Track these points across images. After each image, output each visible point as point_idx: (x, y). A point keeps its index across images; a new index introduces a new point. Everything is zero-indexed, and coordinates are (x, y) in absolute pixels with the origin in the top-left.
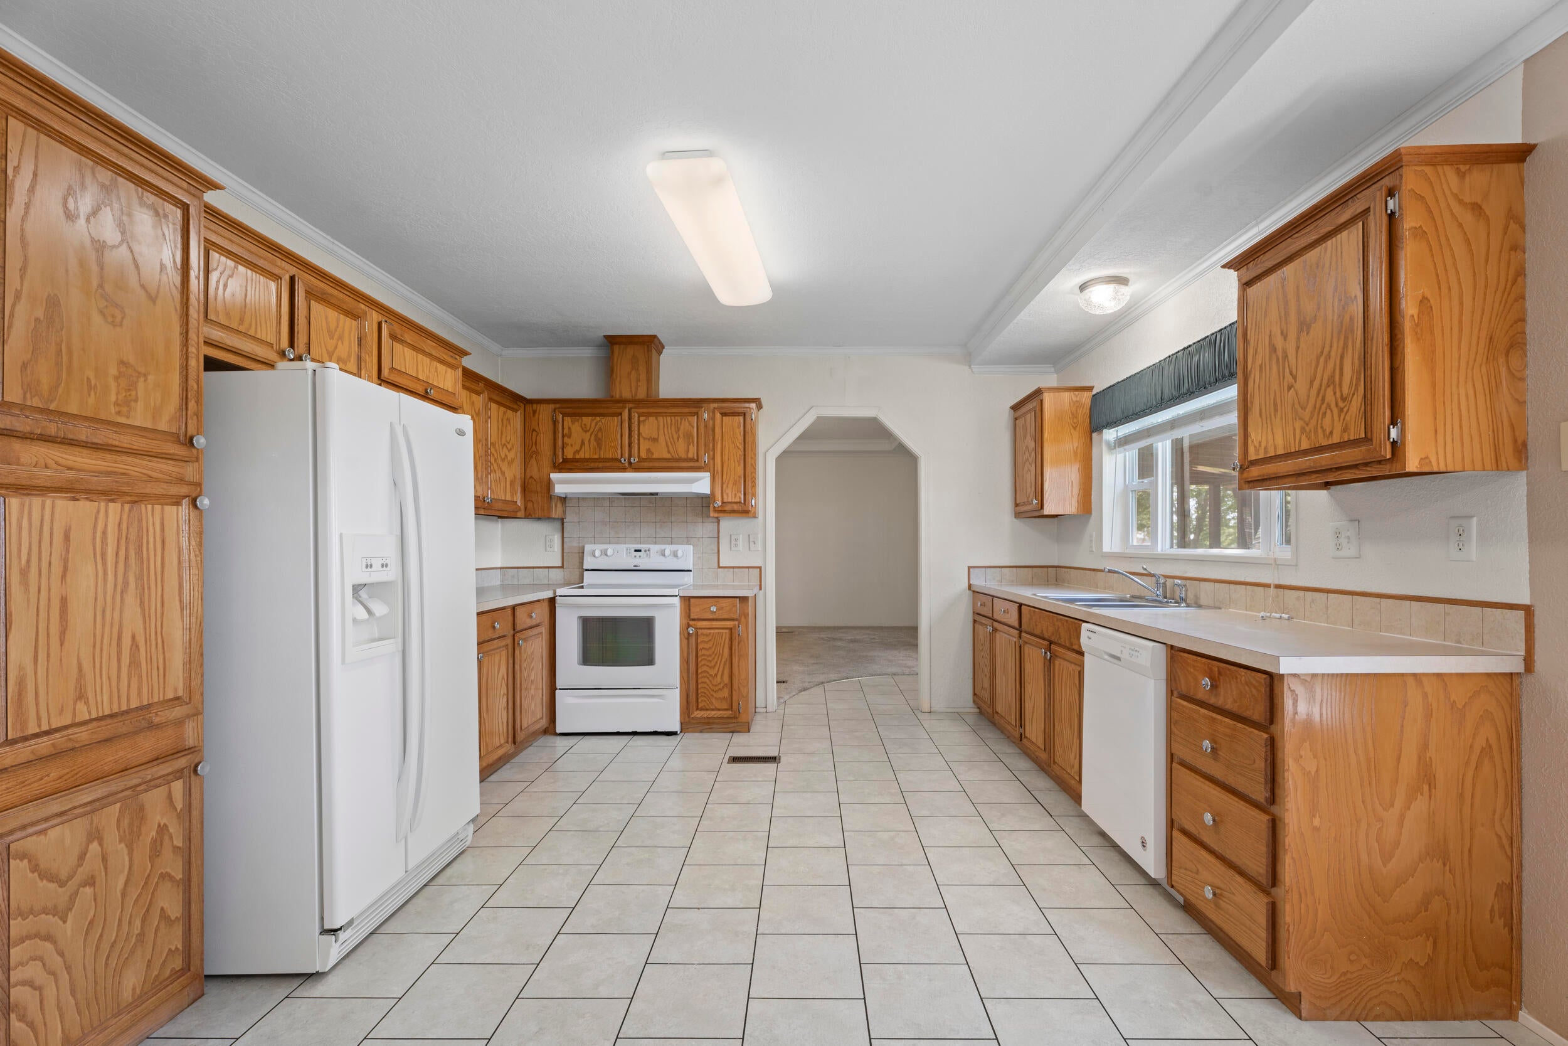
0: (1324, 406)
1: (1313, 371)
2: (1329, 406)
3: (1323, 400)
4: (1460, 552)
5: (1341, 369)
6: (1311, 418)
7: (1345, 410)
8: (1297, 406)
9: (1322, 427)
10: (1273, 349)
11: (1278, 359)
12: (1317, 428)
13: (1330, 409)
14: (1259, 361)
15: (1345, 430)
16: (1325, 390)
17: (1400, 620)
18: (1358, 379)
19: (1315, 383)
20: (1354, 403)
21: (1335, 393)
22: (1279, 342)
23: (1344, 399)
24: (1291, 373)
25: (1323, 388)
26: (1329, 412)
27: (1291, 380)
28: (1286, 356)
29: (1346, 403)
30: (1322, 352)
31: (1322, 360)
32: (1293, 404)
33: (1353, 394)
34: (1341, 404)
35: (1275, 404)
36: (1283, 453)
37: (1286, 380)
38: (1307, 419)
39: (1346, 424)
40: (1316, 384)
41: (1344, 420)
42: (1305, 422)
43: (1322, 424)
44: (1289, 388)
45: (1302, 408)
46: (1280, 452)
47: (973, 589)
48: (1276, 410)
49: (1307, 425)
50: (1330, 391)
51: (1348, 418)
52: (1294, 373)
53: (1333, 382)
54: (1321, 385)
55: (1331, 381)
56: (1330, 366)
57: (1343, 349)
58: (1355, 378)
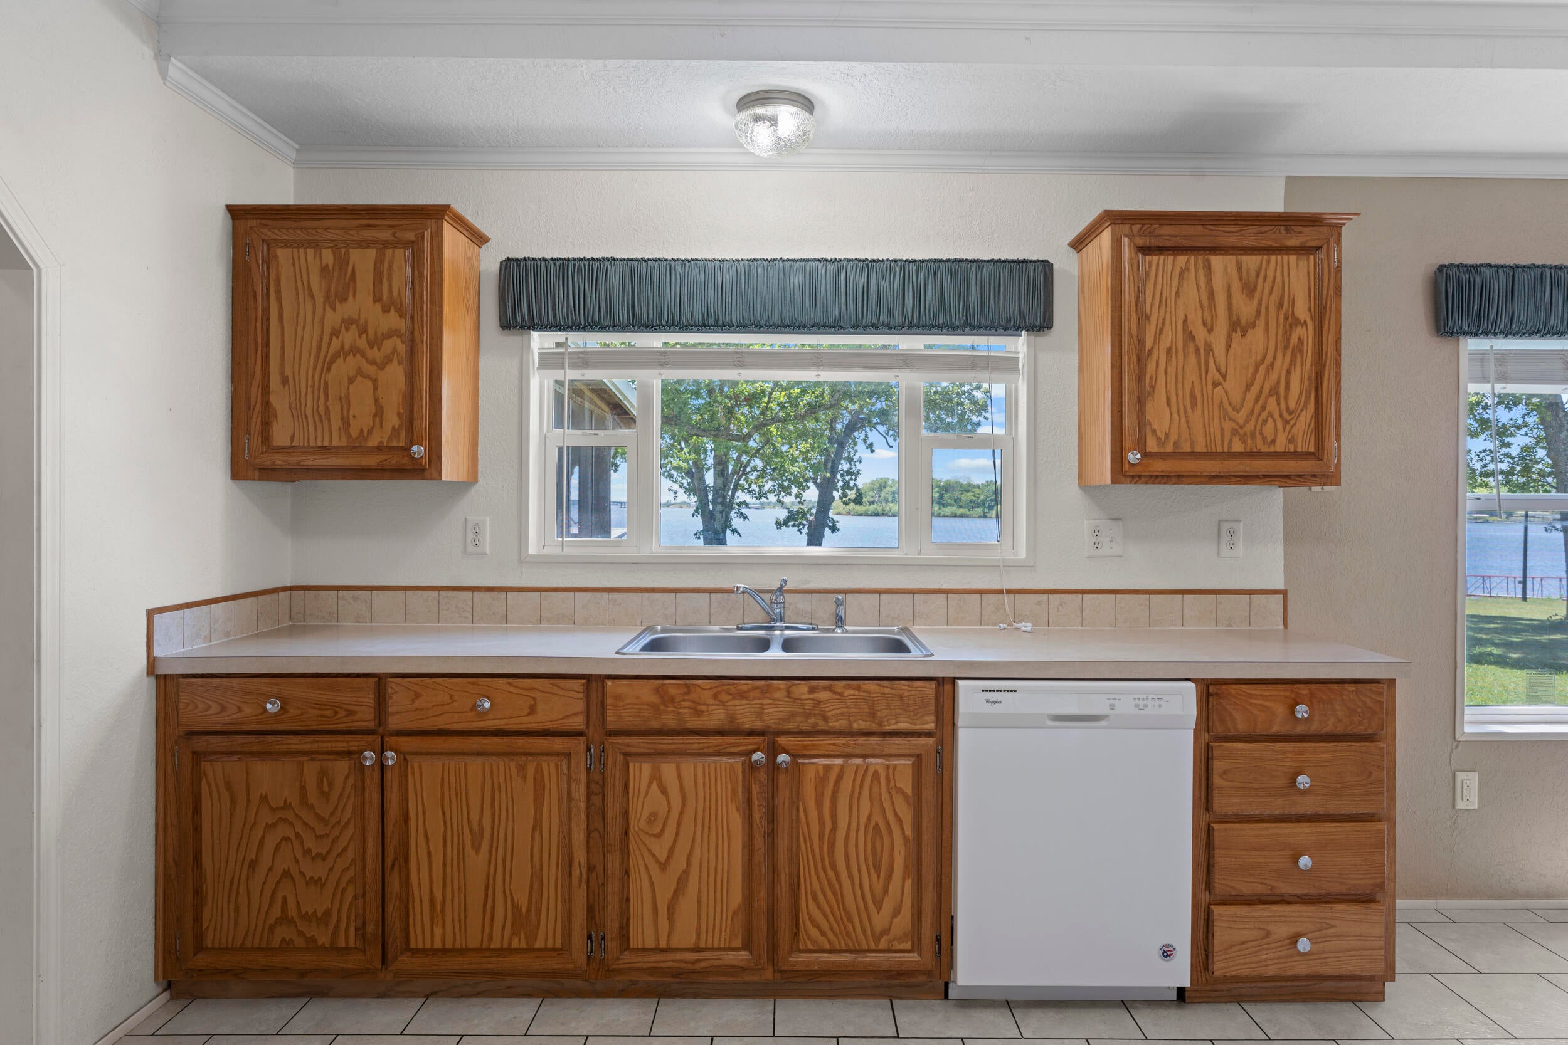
0: (1264, 415)
1: (1249, 375)
2: (1271, 415)
3: (1264, 408)
4: (1231, 550)
5: (1287, 383)
6: (1247, 421)
7: (1292, 423)
8: (1227, 406)
9: (1261, 434)
10: (1190, 337)
11: (1197, 350)
12: (1255, 433)
13: (1272, 417)
14: (1166, 342)
15: (1292, 440)
16: (1267, 399)
17: (1171, 613)
18: (1308, 398)
19: (1253, 388)
20: (1302, 418)
21: (1279, 404)
22: (1201, 333)
23: (1290, 413)
24: (1218, 370)
25: (1264, 395)
26: (1270, 421)
27: (1218, 376)
28: (1209, 349)
29: (1292, 416)
30: (1263, 361)
31: (1262, 369)
32: (1221, 403)
33: (1302, 410)
34: (1286, 416)
35: (1193, 397)
36: (1205, 450)
37: (1210, 376)
38: (1241, 422)
39: (1293, 436)
40: (1255, 389)
41: (1290, 431)
42: (1238, 424)
43: (1261, 430)
44: (1216, 384)
45: (1233, 409)
46: (1200, 448)
47: (162, 670)
48: (1194, 403)
49: (1241, 427)
50: (1272, 402)
51: (1295, 430)
52: (1223, 370)
53: (1277, 393)
54: (1261, 392)
55: (1274, 391)
56: (1274, 376)
57: (1290, 365)
58: (1304, 396)
